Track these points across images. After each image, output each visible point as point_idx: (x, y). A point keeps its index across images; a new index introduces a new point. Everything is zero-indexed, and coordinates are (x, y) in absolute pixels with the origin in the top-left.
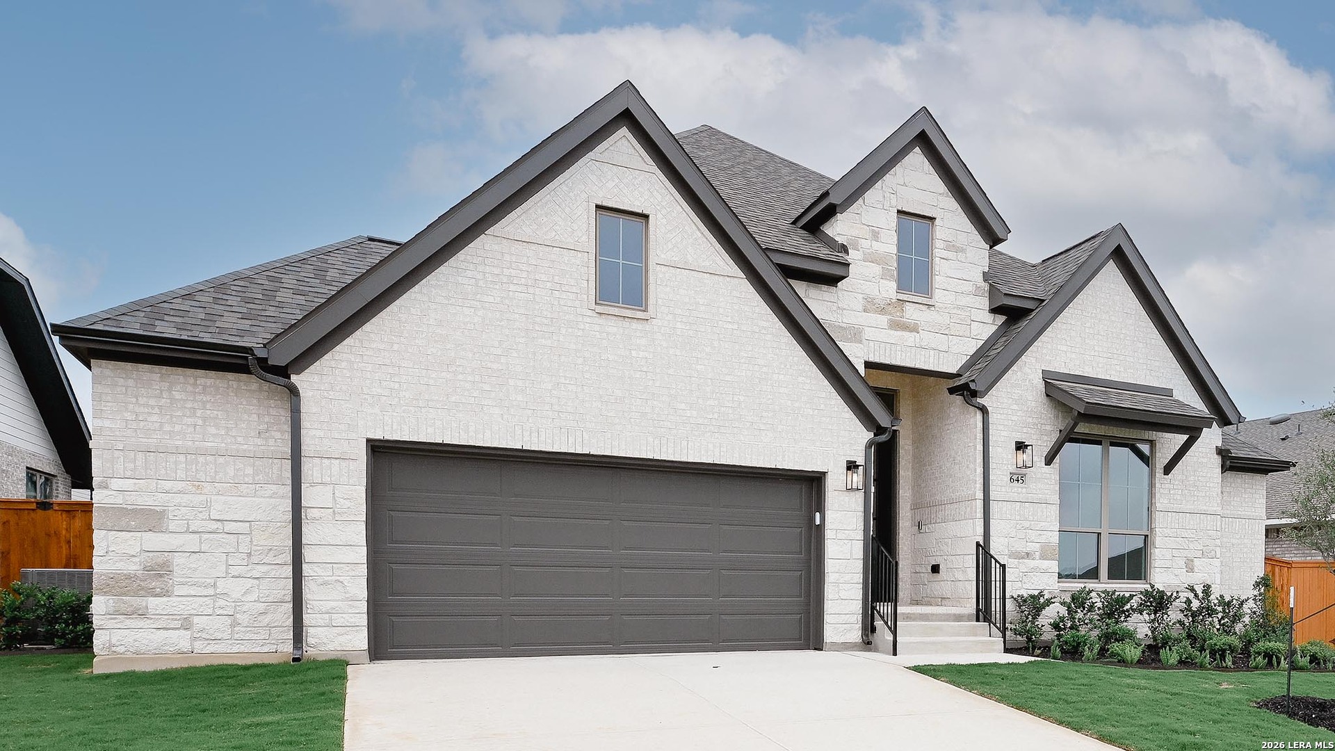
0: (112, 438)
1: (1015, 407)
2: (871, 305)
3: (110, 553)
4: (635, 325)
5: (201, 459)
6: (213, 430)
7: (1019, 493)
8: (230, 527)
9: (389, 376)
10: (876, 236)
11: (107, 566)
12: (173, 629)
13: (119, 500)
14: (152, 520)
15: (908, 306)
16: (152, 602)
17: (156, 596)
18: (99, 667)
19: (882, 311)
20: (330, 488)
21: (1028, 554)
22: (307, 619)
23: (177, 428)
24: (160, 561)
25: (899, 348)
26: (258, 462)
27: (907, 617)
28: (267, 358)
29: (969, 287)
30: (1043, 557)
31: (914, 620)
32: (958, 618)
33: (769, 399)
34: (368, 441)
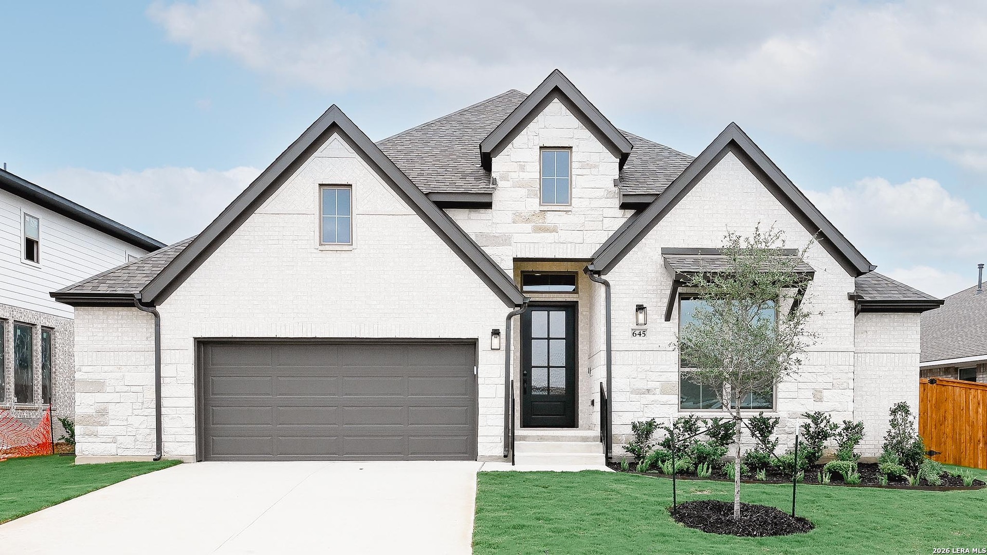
0: (82, 346)
1: (636, 279)
2: (519, 218)
3: (82, 404)
4: (344, 254)
5: (121, 354)
6: (126, 338)
7: (640, 344)
8: (134, 389)
9: (204, 302)
10: (522, 168)
11: (80, 411)
12: (109, 443)
13: (85, 376)
14: (98, 386)
15: (548, 214)
16: (100, 429)
17: (102, 425)
18: (78, 462)
19: (528, 220)
20: (175, 366)
21: (648, 390)
22: (164, 438)
23: (111, 338)
24: (102, 408)
25: (541, 245)
26: (146, 354)
27: (541, 439)
28: (141, 299)
29: (601, 193)
30: (663, 392)
31: (546, 440)
32: (585, 439)
33: (434, 292)
34: (195, 338)
